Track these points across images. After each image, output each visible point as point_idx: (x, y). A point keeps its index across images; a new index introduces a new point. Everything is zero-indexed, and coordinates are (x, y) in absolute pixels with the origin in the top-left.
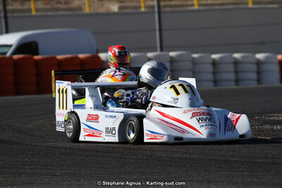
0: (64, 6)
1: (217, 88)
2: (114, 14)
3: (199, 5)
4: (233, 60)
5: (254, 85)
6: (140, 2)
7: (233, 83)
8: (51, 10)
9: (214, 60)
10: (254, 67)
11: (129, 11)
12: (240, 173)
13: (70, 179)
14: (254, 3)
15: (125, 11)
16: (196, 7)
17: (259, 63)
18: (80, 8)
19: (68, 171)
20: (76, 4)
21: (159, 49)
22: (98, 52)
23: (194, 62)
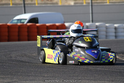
0: (50, 2)
1: (117, 39)
2: (72, 6)
3: (110, 2)
6: (83, 1)
8: (44, 4)
9: (115, 27)
15: (77, 5)
16: (108, 3)
18: (57, 3)
19: (50, 75)
20: (55, 1)
22: (64, 22)
23: (107, 28)
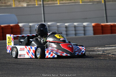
0: (4, 5)
2: (25, 7)
3: (60, 3)
4: (74, 26)
5: (83, 36)
6: (35, 3)
7: (74, 35)
9: (66, 26)
10: (83, 28)
11: (31, 6)
12: (75, 72)
13: (5, 76)
14: (82, 2)
15: (29, 6)
16: (58, 4)
17: (84, 27)
18: (11, 5)
19: (5, 72)
20: (9, 3)
21: (43, 22)
22: (18, 23)
23: (58, 27)
